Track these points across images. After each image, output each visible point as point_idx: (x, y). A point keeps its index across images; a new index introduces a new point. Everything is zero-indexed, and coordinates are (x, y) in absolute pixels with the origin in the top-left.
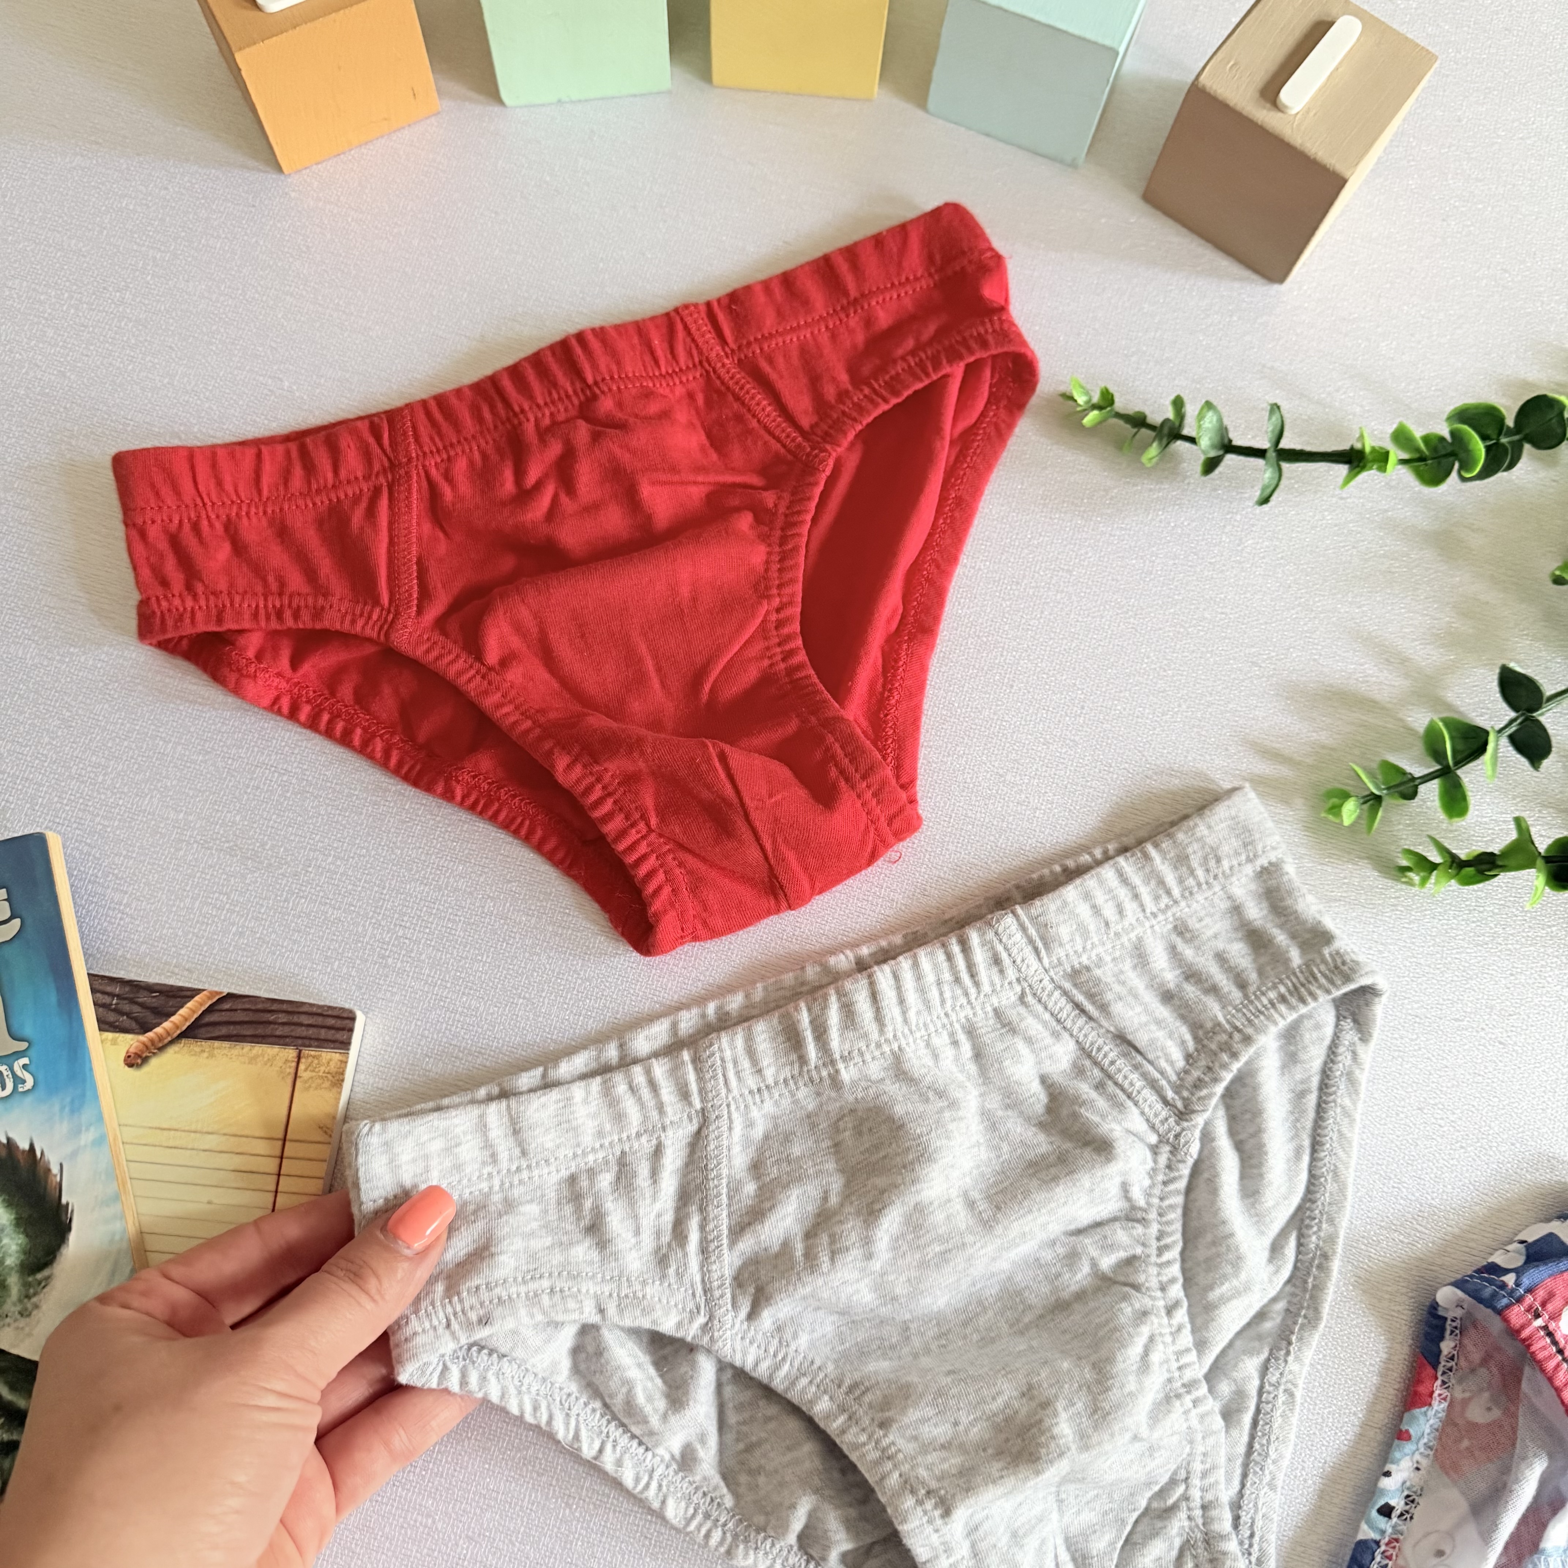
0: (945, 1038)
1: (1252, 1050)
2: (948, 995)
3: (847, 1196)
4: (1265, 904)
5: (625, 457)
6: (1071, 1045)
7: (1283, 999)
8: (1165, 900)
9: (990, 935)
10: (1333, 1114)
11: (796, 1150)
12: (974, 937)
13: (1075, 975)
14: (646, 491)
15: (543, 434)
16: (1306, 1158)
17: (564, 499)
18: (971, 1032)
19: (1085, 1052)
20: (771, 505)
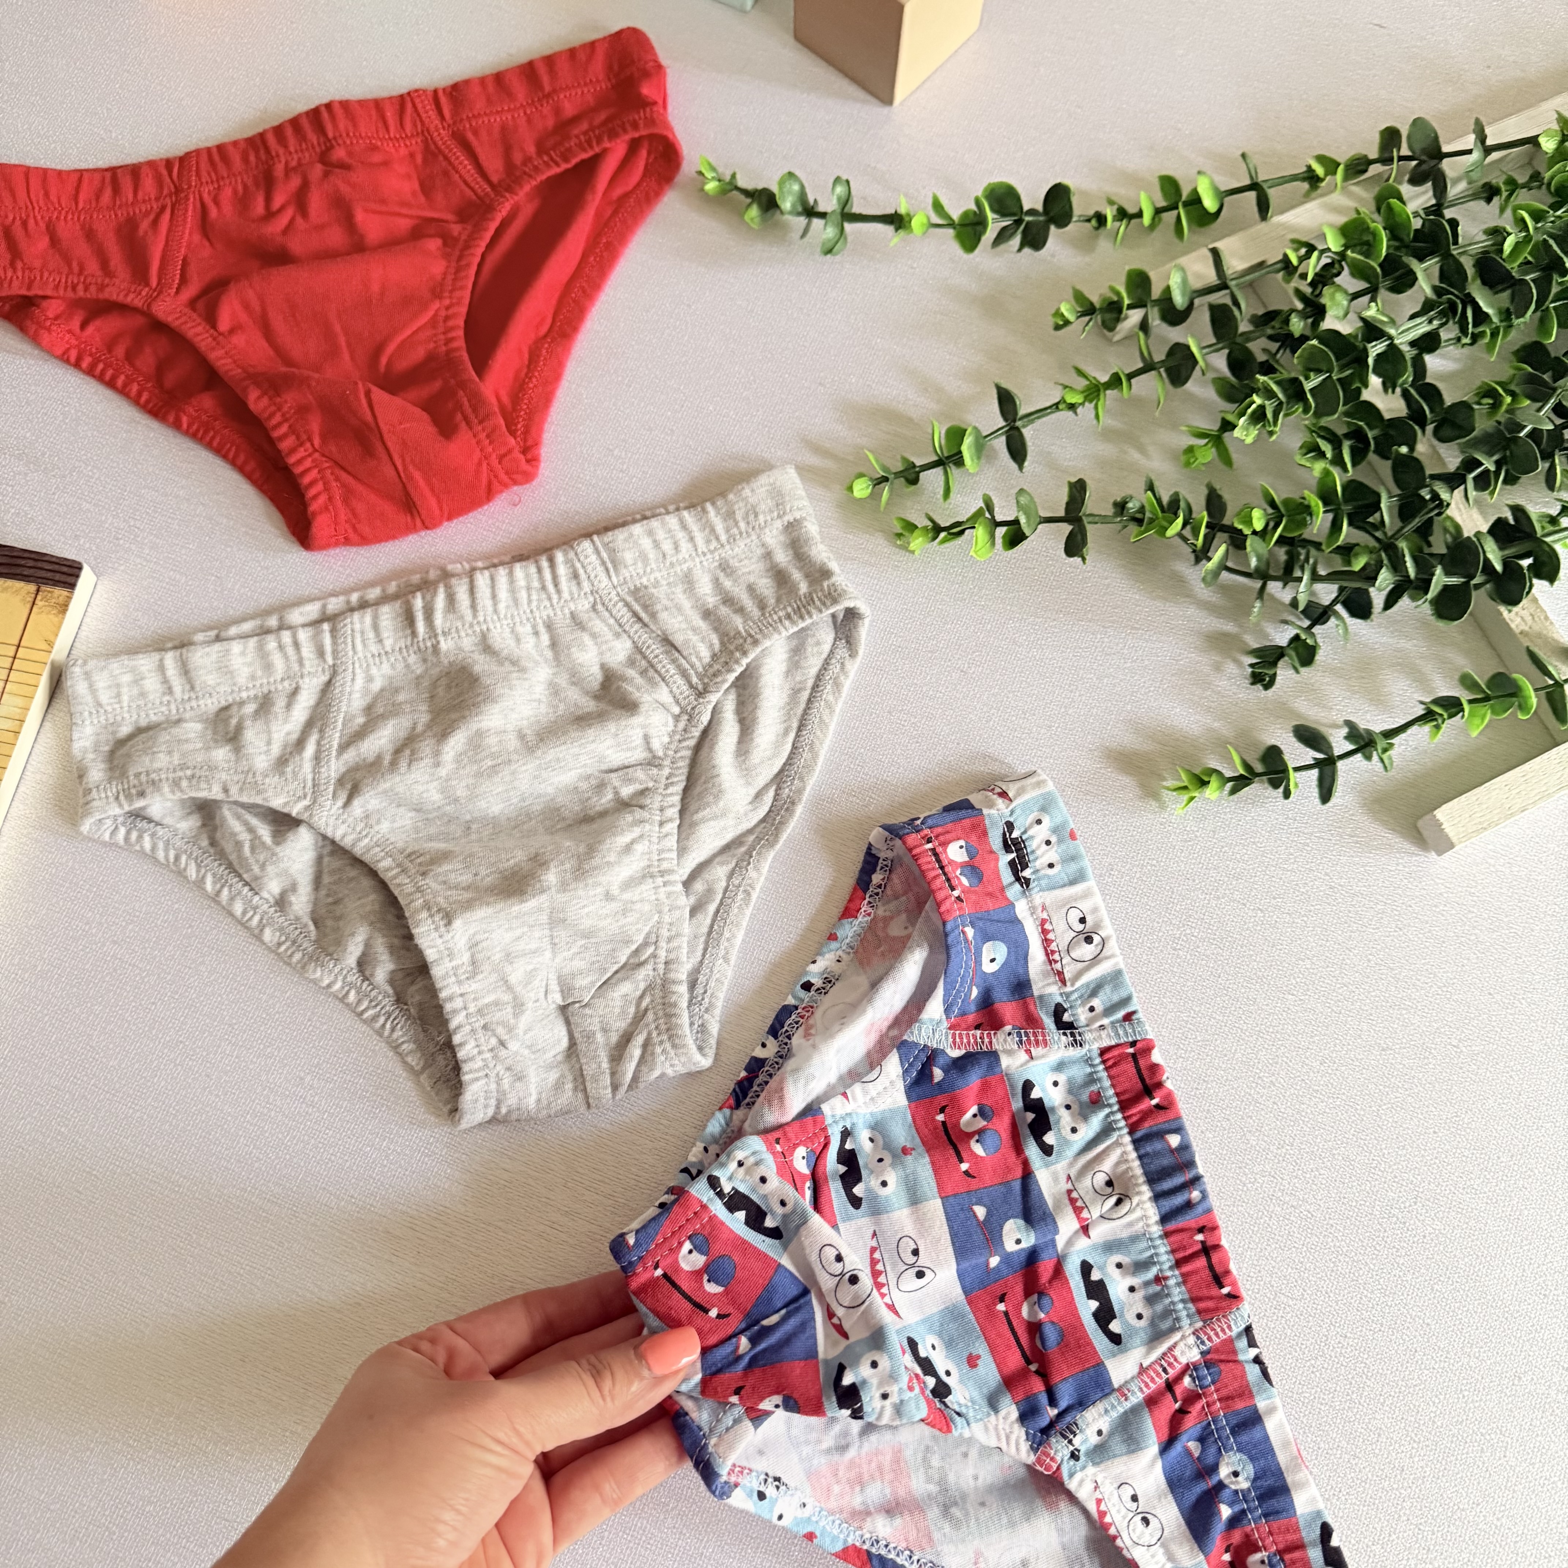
0: (528, 628)
1: (758, 650)
2: (534, 597)
3: (429, 726)
4: (791, 552)
5: (345, 189)
6: (628, 644)
7: (788, 617)
8: (714, 544)
9: (571, 555)
10: (819, 705)
11: (401, 697)
12: (559, 557)
13: (636, 592)
14: (360, 216)
15: (288, 171)
16: (792, 735)
17: (299, 220)
18: (549, 626)
19: (638, 649)
20: (456, 234)
